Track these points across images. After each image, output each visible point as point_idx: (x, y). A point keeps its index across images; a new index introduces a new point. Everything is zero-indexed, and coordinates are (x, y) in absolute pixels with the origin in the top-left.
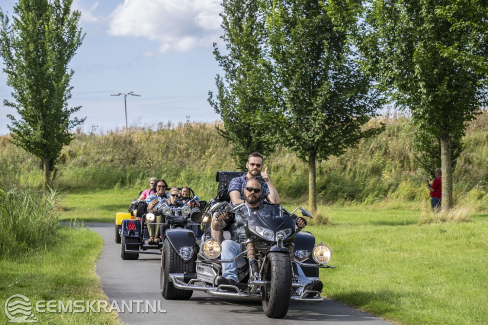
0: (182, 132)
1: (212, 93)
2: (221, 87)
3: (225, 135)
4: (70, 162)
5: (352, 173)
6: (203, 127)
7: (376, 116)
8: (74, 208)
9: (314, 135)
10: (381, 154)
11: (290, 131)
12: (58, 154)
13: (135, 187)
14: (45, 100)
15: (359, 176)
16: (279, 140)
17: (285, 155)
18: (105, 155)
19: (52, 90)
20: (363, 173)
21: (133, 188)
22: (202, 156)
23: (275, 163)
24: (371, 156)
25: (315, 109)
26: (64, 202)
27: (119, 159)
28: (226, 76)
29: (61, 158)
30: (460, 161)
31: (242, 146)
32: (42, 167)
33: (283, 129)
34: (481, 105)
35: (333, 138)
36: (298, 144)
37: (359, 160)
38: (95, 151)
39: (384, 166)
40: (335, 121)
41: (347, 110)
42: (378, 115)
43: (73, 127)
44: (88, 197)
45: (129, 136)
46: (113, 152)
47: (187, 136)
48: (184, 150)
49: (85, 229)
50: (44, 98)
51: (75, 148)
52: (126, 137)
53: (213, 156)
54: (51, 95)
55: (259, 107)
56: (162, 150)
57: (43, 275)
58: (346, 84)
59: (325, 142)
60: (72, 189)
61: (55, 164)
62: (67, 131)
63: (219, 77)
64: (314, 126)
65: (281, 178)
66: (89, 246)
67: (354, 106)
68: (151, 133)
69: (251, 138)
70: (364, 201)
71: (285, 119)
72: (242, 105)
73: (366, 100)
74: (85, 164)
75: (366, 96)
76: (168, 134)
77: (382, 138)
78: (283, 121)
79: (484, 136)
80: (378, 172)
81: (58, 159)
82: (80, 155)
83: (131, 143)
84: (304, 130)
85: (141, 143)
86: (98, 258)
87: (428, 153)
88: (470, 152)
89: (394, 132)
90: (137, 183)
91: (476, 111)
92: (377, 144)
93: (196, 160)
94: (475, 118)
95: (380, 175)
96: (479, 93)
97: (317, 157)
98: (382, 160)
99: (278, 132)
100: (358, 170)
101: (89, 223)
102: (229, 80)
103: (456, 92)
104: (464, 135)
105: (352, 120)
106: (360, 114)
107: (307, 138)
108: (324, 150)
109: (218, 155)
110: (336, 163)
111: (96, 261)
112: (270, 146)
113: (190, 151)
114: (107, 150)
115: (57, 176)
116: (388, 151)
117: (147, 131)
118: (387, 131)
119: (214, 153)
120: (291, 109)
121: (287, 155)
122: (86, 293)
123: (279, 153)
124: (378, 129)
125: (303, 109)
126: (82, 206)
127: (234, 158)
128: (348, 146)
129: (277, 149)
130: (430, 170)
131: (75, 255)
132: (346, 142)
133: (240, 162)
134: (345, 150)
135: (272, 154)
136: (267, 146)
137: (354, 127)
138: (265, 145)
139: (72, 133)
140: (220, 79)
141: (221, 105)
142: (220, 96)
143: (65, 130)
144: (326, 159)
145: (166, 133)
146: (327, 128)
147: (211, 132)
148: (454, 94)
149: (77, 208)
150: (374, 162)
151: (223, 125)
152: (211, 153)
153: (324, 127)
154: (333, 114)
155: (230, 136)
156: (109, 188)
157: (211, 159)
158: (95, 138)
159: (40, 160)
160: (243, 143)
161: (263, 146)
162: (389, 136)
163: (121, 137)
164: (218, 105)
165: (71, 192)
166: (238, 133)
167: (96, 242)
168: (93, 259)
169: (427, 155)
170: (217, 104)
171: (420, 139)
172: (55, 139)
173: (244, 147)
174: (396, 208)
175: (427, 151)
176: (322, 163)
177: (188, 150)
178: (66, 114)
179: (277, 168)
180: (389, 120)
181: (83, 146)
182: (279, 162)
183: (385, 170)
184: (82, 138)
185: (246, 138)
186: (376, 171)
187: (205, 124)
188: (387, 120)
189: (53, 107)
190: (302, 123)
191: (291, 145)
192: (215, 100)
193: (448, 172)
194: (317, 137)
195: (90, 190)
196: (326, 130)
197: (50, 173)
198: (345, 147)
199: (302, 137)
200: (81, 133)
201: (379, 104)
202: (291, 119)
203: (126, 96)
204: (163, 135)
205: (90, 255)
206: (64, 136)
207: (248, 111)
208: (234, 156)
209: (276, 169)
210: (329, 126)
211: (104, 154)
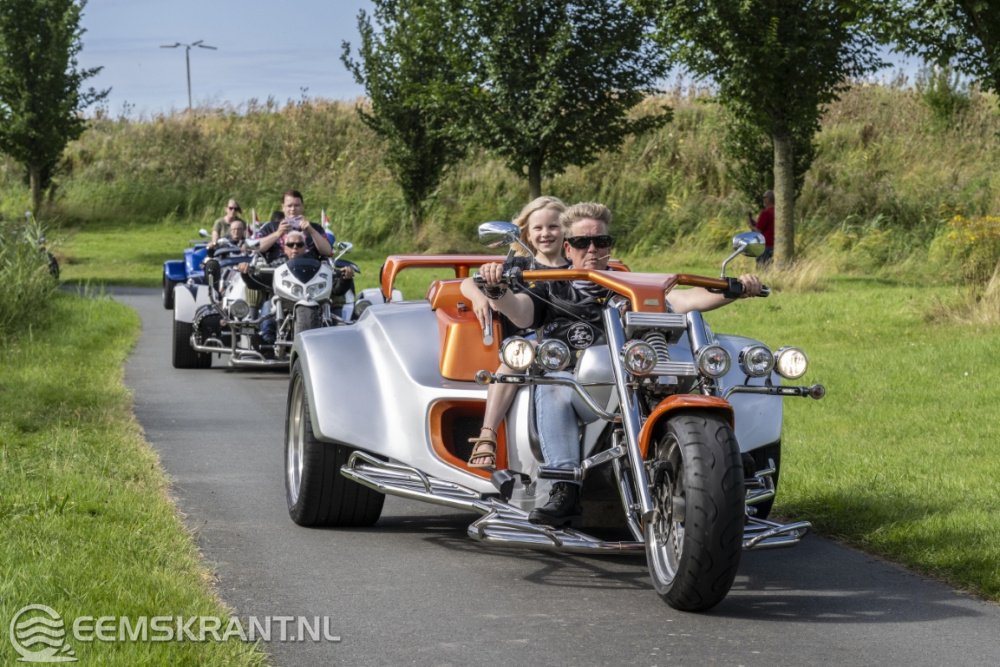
0: (293, 118)
1: (348, 44)
2: (367, 34)
3: (374, 123)
4: (81, 172)
5: (610, 198)
6: (333, 108)
7: (655, 93)
8: (88, 259)
9: (540, 126)
10: (664, 163)
11: (493, 119)
12: (58, 157)
13: (203, 220)
14: (33, 54)
15: (624, 203)
16: (472, 136)
17: (485, 163)
18: (147, 160)
19: (46, 37)
20: (631, 200)
21: (199, 222)
22: (330, 163)
23: (467, 178)
24: (647, 166)
25: (542, 77)
26: (70, 247)
27: (174, 168)
28: (377, 13)
29: (64, 165)
30: (810, 179)
31: (405, 144)
32: (26, 181)
33: (480, 114)
34: (848, 74)
35: (575, 133)
36: (509, 143)
37: (624, 174)
38: (128, 151)
39: (670, 186)
40: (578, 100)
41: (600, 80)
42: (658, 92)
43: (86, 107)
44: (114, 239)
45: (194, 124)
46: (162, 153)
47: (304, 125)
48: (297, 152)
49: (107, 299)
50: (31, 51)
51: (91, 145)
52: (188, 126)
53: (351, 164)
54: (44, 46)
55: (437, 72)
56: (254, 152)
57: (23, 385)
58: (601, 31)
59: (560, 139)
60: (83, 224)
61: (52, 175)
62: (75, 113)
63: (364, 15)
64: (540, 108)
65: (477, 205)
66: (112, 332)
67: (614, 72)
68: (235, 118)
69: (422, 130)
70: (632, 250)
71: (484, 96)
72: (406, 68)
73: (636, 61)
74: (109, 176)
75: (637, 54)
76: (266, 121)
77: (668, 133)
78: (481, 99)
79: (857, 131)
80: (659, 196)
81: (58, 165)
82: (99, 159)
83: (196, 136)
84: (520, 117)
85: (216, 137)
86: (130, 354)
87: (752, 163)
88: (830, 162)
89: (690, 123)
90: (206, 214)
91: (839, 85)
92: (658, 144)
93: (318, 170)
94: (837, 98)
95: (663, 203)
96: (845, 51)
97: (545, 169)
98: (668, 174)
99: (471, 121)
100: (621, 193)
101: (112, 289)
102: (383, 20)
103: (801, 48)
104: (819, 129)
105: (610, 98)
106: (624, 88)
107: (525, 132)
108: (557, 155)
109: (359, 161)
110: (582, 179)
111: (124, 360)
112: (458, 147)
113: (308, 154)
114: (151, 150)
115: (56, 198)
116: (677, 157)
117: (228, 116)
118: (676, 121)
119: (354, 158)
120: (495, 77)
121: (490, 164)
122: (100, 419)
123: (474, 159)
124: (659, 118)
125: (519, 78)
126: (103, 255)
127: (390, 168)
128: (603, 147)
129: (472, 152)
130: (754, 194)
131: (85, 347)
132: (599, 141)
133: (401, 175)
134: (598, 155)
135: (461, 160)
136: (452, 147)
137: (614, 112)
138: (449, 144)
139: (86, 118)
140: (366, 19)
141: (366, 67)
142: (366, 52)
143: (71, 112)
144: (561, 171)
145: (262, 118)
146: (563, 112)
147: (347, 118)
148: (797, 51)
149: (93, 259)
150: (653, 178)
151: (371, 107)
152: (347, 157)
153: (557, 111)
154: (575, 87)
155: (382, 127)
156: (155, 223)
157: (348, 171)
158: (129, 127)
159: (25, 168)
160: (407, 140)
161: (444, 145)
162: (681, 129)
163: (177, 127)
164: (361, 68)
165: (83, 229)
166: (399, 120)
167: (128, 324)
168: (120, 354)
169: (749, 166)
170: (358, 65)
171: (737, 136)
172: (55, 128)
173: (408, 147)
174: (691, 264)
175: (751, 157)
176: (555, 180)
177: (303, 152)
178: (74, 81)
179: (472, 187)
180: (680, 99)
181: (105, 141)
182: (474, 175)
183: (670, 193)
184: (104, 126)
185: (414, 129)
186: (656, 195)
187: (336, 103)
188: (677, 99)
189: (49, 68)
190: (516, 103)
191: (495, 144)
192: (357, 58)
193: (786, 199)
194: (546, 131)
195: (118, 225)
196: (562, 117)
197: (43, 193)
198: (597, 151)
199: (517, 129)
200: (102, 118)
201: (660, 70)
202: (495, 95)
203: (188, 48)
204: (258, 122)
205: (114, 348)
206: (69, 123)
207: (416, 79)
208: (391, 164)
209: (468, 189)
210: (566, 108)
211: (146, 158)
